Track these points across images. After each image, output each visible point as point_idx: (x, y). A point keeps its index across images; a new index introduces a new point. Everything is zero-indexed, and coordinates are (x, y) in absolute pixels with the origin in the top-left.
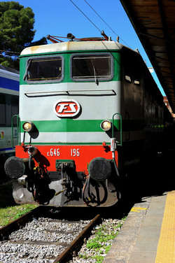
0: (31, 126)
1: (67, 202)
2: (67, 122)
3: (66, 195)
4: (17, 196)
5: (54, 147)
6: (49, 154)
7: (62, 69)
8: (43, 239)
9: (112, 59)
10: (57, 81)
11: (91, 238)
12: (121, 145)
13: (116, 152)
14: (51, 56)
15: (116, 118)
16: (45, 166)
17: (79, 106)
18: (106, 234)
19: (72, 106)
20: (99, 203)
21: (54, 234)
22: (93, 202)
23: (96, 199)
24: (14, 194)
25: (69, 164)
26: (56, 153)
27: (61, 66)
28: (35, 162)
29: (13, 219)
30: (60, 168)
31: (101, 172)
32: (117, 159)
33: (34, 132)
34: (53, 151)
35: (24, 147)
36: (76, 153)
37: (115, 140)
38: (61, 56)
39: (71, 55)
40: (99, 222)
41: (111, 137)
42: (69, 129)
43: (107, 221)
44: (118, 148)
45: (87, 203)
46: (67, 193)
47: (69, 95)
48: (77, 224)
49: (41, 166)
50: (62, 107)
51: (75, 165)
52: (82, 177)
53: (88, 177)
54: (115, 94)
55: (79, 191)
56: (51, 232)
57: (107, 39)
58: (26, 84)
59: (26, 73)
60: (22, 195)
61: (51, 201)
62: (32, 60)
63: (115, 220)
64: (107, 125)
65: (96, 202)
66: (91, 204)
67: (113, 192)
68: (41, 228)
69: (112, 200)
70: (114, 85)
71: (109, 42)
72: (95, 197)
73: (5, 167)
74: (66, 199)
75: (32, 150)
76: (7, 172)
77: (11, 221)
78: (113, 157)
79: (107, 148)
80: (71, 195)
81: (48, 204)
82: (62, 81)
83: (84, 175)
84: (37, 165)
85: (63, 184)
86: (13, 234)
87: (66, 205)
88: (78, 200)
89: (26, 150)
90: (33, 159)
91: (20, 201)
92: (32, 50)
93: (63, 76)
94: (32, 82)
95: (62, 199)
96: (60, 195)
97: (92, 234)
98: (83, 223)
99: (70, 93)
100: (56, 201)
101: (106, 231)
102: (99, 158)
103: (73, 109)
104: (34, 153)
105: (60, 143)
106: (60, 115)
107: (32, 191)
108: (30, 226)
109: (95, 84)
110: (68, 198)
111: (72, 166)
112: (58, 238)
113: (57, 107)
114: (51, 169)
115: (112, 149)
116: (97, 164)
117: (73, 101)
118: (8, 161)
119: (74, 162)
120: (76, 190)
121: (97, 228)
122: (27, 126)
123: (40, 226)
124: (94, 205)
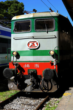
0: (16, 53)
1: (33, 90)
2: (33, 51)
3: (32, 86)
4: (10, 86)
5: (27, 63)
6: (25, 66)
7: (30, 26)
8: (20, 109)
9: (54, 21)
10: (28, 32)
11: (43, 109)
12: (59, 62)
13: (57, 66)
14: (25, 20)
15: (56, 49)
16: (23, 72)
17: (38, 44)
18: (51, 107)
19: (35, 43)
20: (48, 90)
21: (26, 106)
22: (45, 90)
23: (47, 88)
24: (9, 85)
25: (34, 71)
26: (28, 66)
27: (30, 25)
28: (18, 70)
29: (8, 98)
30: (30, 73)
31: (49, 75)
32: (57, 69)
33: (18, 56)
34: (26, 65)
35: (13, 63)
36: (37, 66)
37: (56, 60)
38: (30, 20)
39: (35, 19)
40: (48, 100)
41: (54, 59)
42: (34, 55)
43: (52, 99)
44: (57, 64)
45: (43, 90)
46: (33, 85)
47: (34, 38)
48: (38, 101)
49: (21, 72)
50: (31, 44)
51: (37, 72)
52: (40, 77)
53: (43, 78)
54: (56, 38)
55: (39, 84)
56: (25, 104)
57: (52, 11)
58: (14, 33)
59: (14, 28)
60: (12, 86)
61: (25, 89)
62: (17, 22)
63: (56, 99)
64: (52, 53)
65: (47, 90)
66: (44, 91)
67: (55, 85)
68: (20, 102)
69: (55, 89)
70: (55, 33)
71: (53, 12)
72: (46, 87)
73: (3, 73)
74: (32, 88)
75: (16, 65)
76: (5, 76)
77: (7, 98)
78: (55, 68)
79: (52, 64)
80: (35, 86)
81: (24, 90)
82: (31, 32)
83: (41, 77)
84: (19, 72)
85: (31, 81)
86: (6, 106)
87: (32, 91)
88: (38, 89)
89: (14, 65)
90: (17, 69)
91: (11, 89)
92: (17, 17)
93: (31, 29)
94: (17, 32)
95: (31, 88)
96: (30, 86)
97: (44, 107)
98: (41, 100)
99: (34, 37)
100: (28, 89)
101: (51, 105)
102: (48, 69)
103: (36, 45)
104: (17, 66)
105: (30, 61)
106: (30, 48)
107: (17, 84)
108: (15, 101)
109: (46, 33)
110: (33, 87)
111: (35, 72)
112: (28, 108)
113: (28, 44)
114: (26, 73)
115: (54, 64)
116: (47, 72)
117: (36, 41)
118: (5, 70)
119: (36, 70)
120: (37, 84)
121: (47, 103)
122: (14, 53)
123: (20, 101)
124: (46, 91)
